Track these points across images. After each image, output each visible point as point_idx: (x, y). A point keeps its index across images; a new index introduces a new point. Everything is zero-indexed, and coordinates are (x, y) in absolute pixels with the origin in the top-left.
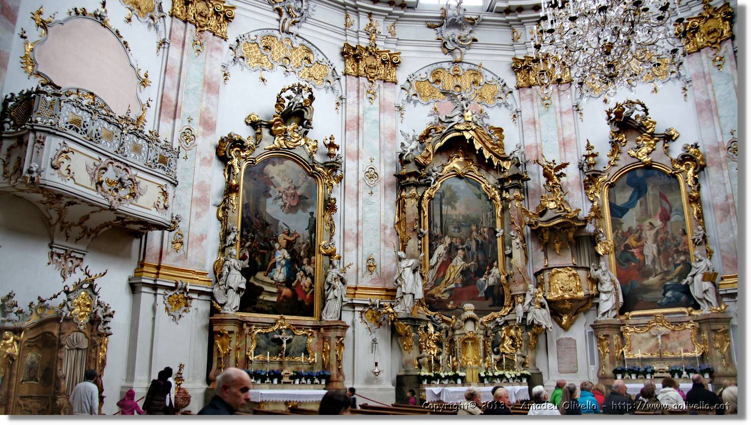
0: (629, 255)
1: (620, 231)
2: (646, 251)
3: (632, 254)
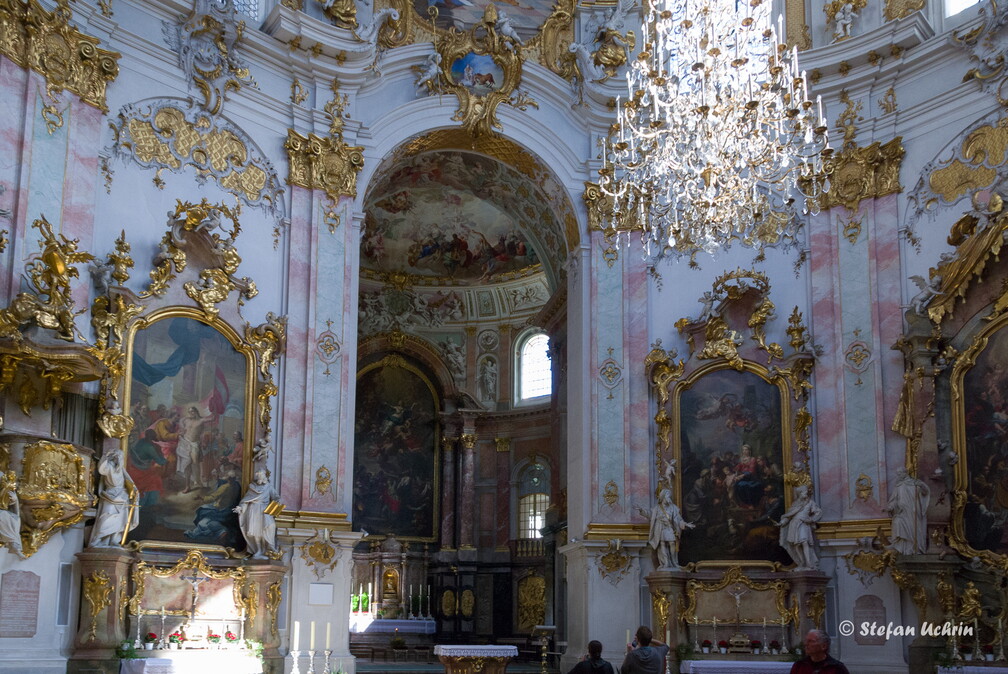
0: (152, 449)
1: (144, 407)
2: (181, 450)
3: (158, 448)
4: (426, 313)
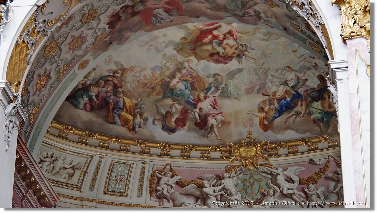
4: (298, 194)
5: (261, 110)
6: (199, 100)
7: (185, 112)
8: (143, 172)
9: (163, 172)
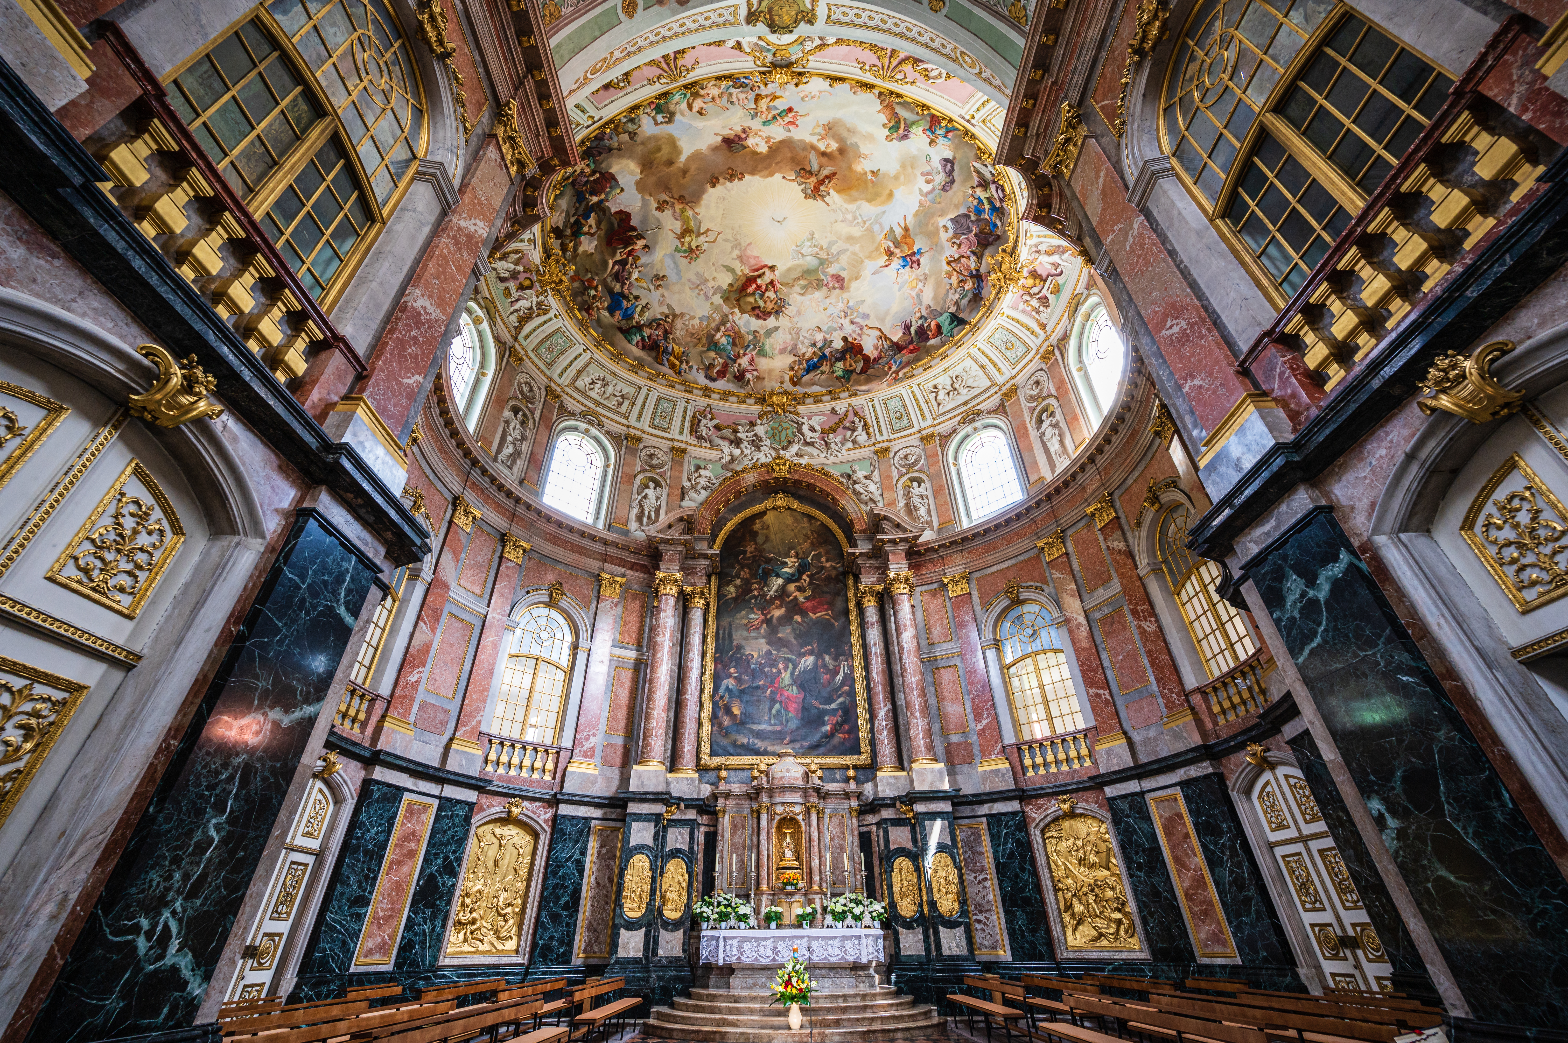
4: (819, 443)
5: (792, 369)
6: (738, 356)
7: (725, 366)
8: (685, 412)
9: (702, 413)
